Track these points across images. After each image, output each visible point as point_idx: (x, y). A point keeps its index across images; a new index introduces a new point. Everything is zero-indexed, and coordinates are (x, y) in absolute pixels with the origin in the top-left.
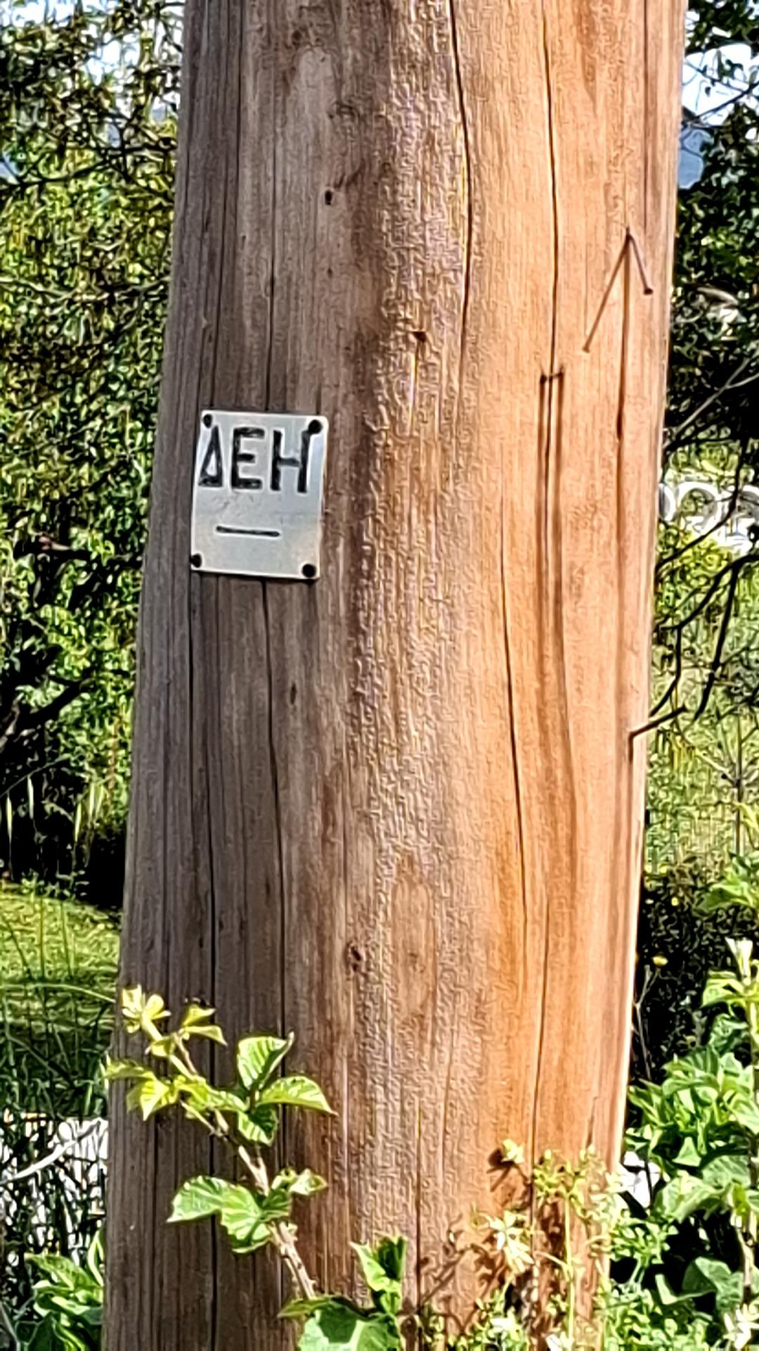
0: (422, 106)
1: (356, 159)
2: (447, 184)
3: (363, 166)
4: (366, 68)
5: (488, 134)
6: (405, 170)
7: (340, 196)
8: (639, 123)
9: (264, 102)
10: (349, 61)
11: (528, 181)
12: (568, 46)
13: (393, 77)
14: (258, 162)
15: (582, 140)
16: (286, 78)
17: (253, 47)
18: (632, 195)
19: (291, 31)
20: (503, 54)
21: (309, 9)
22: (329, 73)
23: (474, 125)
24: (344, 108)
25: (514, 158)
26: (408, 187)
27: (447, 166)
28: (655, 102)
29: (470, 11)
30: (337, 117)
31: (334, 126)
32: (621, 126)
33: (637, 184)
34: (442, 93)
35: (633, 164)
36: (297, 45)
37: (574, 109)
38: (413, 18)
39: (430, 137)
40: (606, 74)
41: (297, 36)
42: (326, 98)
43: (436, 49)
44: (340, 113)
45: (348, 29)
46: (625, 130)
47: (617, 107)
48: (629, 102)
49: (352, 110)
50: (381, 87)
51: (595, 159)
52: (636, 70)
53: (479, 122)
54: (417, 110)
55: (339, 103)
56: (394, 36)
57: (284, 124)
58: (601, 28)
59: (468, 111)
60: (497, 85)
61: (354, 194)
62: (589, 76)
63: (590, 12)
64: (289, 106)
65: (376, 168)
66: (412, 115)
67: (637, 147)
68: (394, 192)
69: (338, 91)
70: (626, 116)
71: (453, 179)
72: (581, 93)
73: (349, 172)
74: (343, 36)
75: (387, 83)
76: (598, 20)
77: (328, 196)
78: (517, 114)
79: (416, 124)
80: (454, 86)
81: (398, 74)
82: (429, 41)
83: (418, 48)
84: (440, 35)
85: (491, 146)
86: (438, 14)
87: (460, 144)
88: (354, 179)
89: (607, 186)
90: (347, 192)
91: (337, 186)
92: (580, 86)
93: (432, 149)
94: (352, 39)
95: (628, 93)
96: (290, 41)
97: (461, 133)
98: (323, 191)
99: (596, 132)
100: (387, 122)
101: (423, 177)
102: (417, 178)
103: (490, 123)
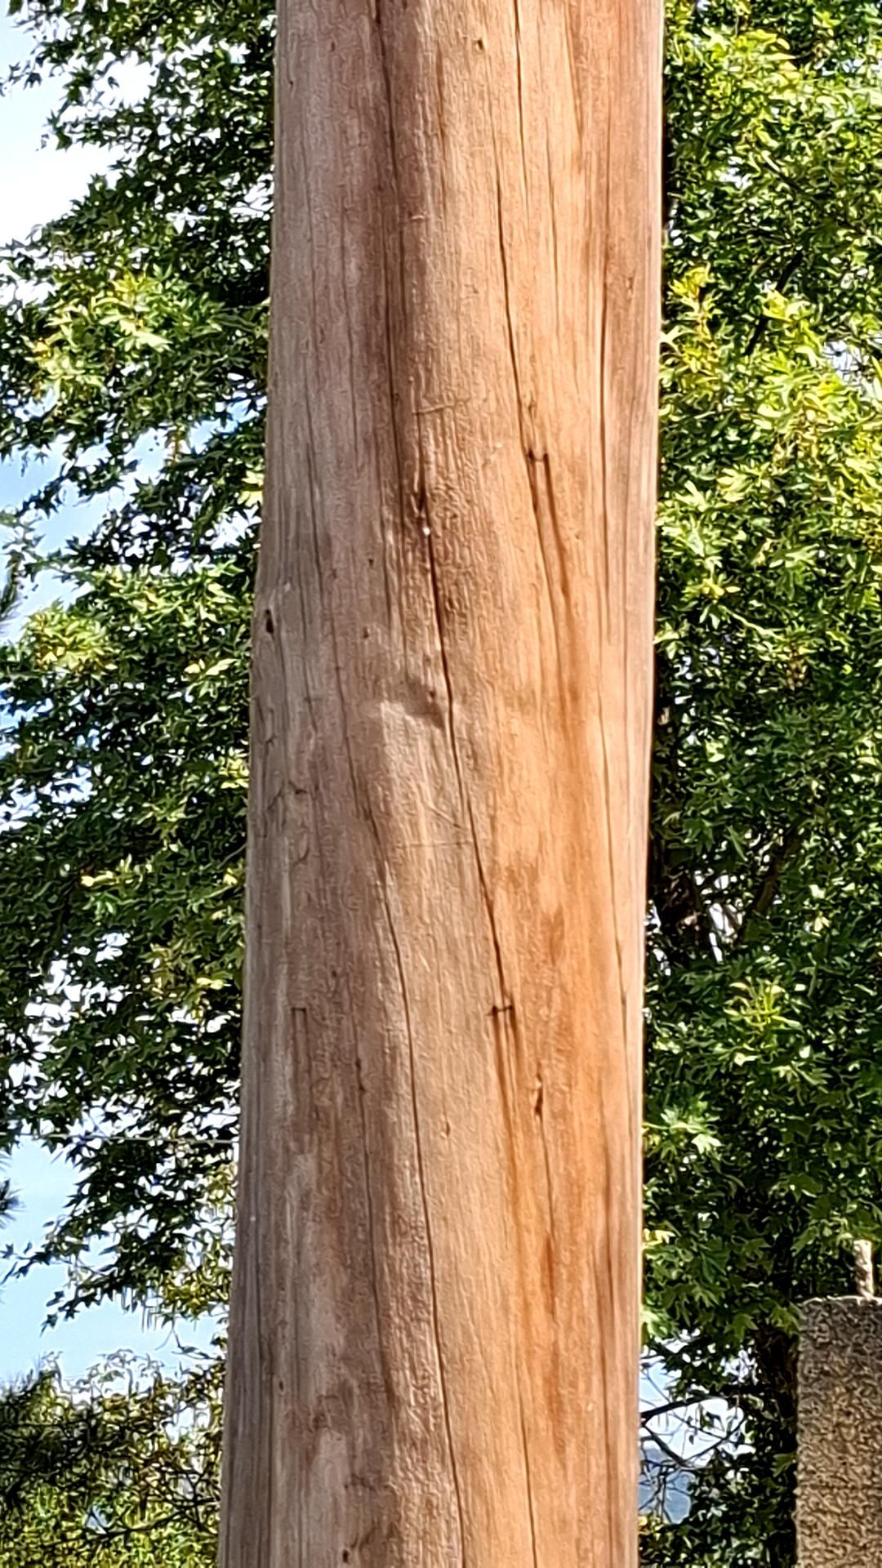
0: (421, 1477)
1: (369, 1523)
2: (444, 1542)
3: (373, 1529)
4: (375, 1445)
5: (477, 1500)
6: (410, 1532)
7: (355, 1555)
8: (603, 1489)
9: (291, 1475)
10: (360, 1440)
11: (512, 1538)
12: (542, 1424)
13: (397, 1453)
14: (286, 1526)
15: (556, 1503)
16: (308, 1457)
17: (280, 1431)
18: (600, 1547)
19: (312, 1417)
20: (488, 1430)
21: (327, 1397)
22: (344, 1452)
23: (466, 1492)
24: (357, 1480)
25: (500, 1519)
26: (412, 1546)
27: (443, 1526)
28: (616, 1469)
29: (460, 1397)
30: (351, 1488)
31: (349, 1495)
32: (587, 1490)
33: (604, 1538)
34: (438, 1466)
35: (599, 1522)
36: (317, 1427)
37: (548, 1476)
38: (413, 1403)
39: (429, 1503)
40: (573, 1445)
41: (316, 1420)
42: (342, 1472)
43: (432, 1428)
44: (354, 1484)
45: (359, 1415)
46: (592, 1493)
47: (583, 1471)
48: (594, 1469)
49: (364, 1483)
50: (387, 1461)
51: (568, 1518)
52: (599, 1441)
53: (470, 1489)
54: (417, 1480)
55: (353, 1475)
56: (397, 1418)
57: (308, 1494)
58: (568, 1408)
59: (460, 1480)
60: (484, 1458)
61: (366, 1552)
62: (560, 1448)
63: (559, 1395)
64: (312, 1479)
65: (385, 1531)
66: (414, 1484)
67: (602, 1508)
68: (400, 1551)
69: (352, 1465)
70: (593, 1481)
71: (449, 1539)
72: (553, 1463)
73: (361, 1535)
74: (355, 1420)
75: (392, 1457)
76: (565, 1400)
77: (346, 1555)
78: (501, 1484)
79: (417, 1491)
80: (448, 1461)
81: (401, 1450)
82: (426, 1423)
83: (417, 1427)
84: (435, 1417)
85: (480, 1510)
86: (434, 1399)
87: (454, 1508)
88: (366, 1540)
89: (578, 1542)
90: (361, 1550)
91: (353, 1546)
92: (553, 1458)
93: (431, 1513)
94: (363, 1423)
95: (593, 1462)
96: (311, 1423)
97: (455, 1499)
98: (341, 1549)
99: (567, 1496)
100: (393, 1491)
101: (424, 1536)
102: (419, 1538)
103: (479, 1488)
